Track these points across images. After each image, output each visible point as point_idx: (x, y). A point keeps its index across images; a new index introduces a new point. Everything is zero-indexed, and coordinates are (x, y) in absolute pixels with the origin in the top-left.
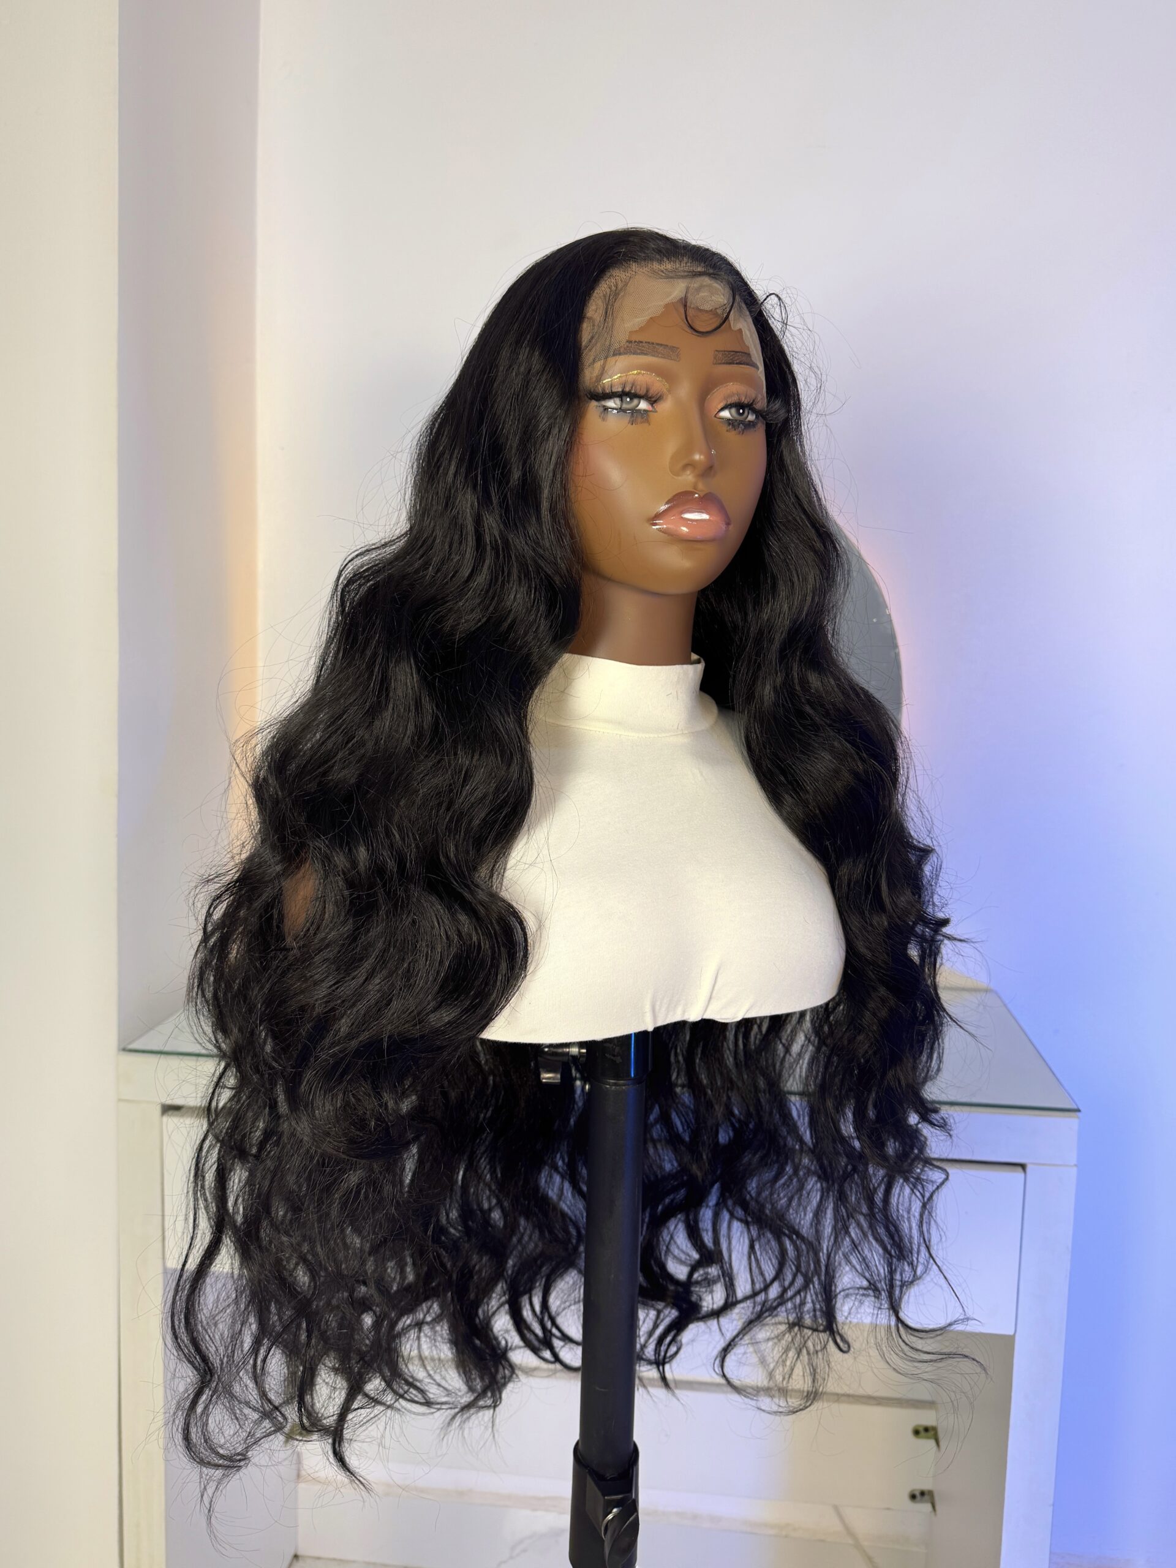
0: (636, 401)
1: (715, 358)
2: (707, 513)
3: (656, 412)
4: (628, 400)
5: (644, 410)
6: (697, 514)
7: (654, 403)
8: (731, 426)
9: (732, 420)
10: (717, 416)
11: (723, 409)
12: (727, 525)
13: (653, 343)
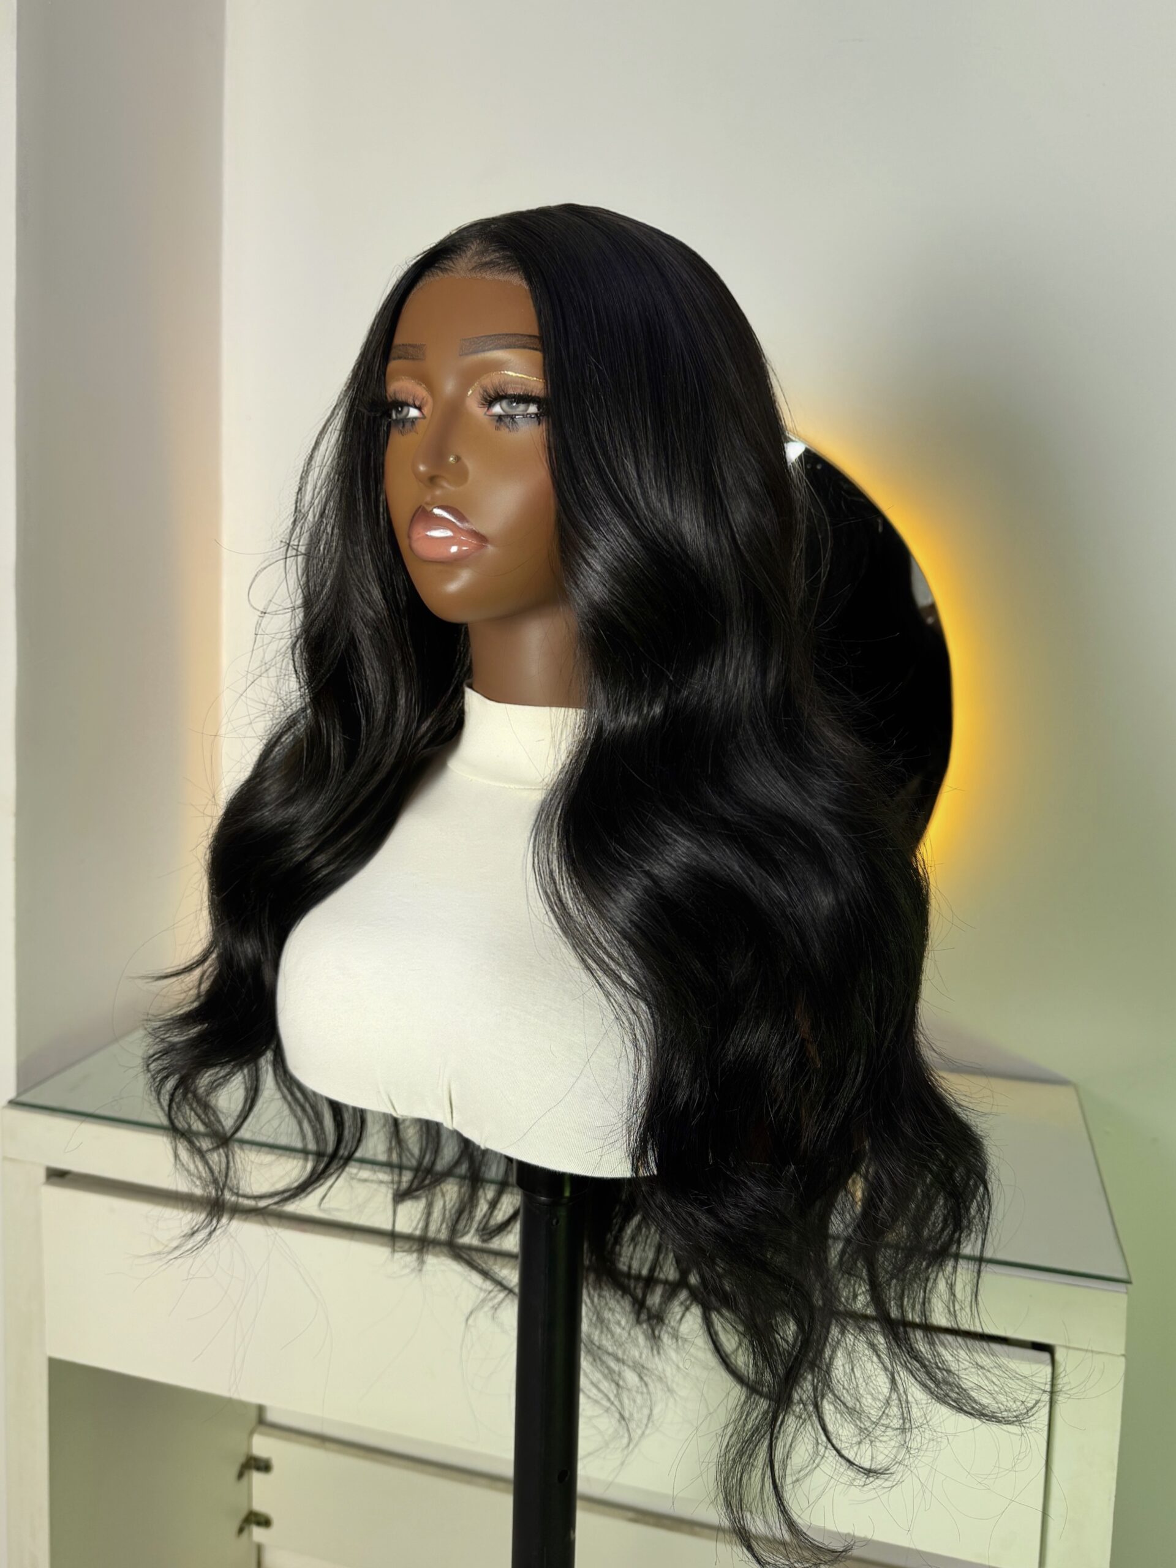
1: (461, 348)
3: (425, 417)
5: (413, 419)
7: (419, 408)
8: (502, 423)
9: (503, 416)
10: (488, 413)
11: (491, 405)
12: (480, 541)
13: (404, 345)
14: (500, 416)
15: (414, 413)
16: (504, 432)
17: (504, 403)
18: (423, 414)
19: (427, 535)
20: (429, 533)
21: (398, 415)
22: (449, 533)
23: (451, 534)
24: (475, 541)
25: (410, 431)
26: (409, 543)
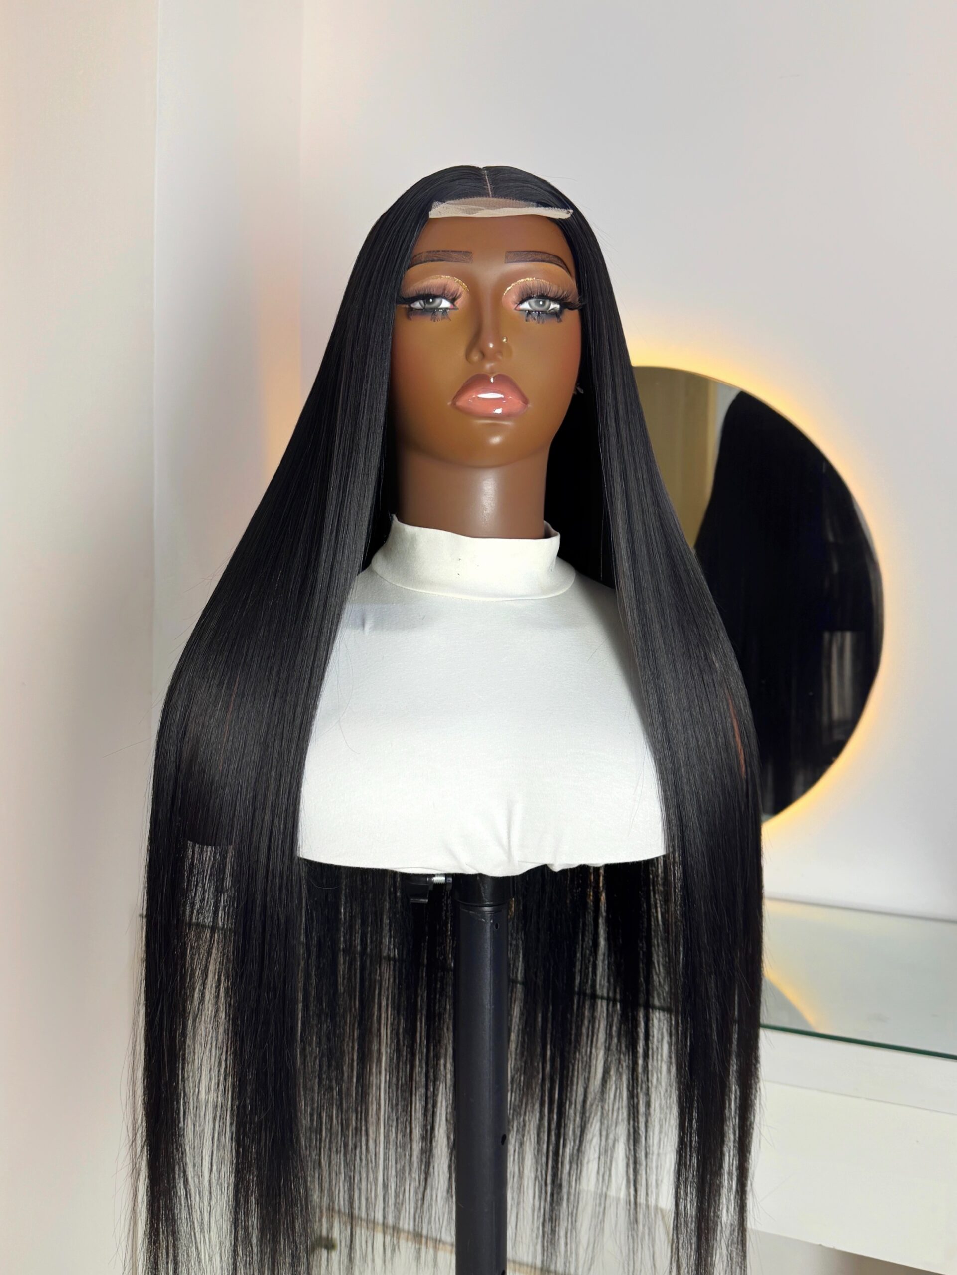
0: (438, 301)
1: (506, 257)
2: (503, 393)
3: (458, 309)
4: (431, 300)
5: (445, 308)
6: (492, 393)
7: (453, 301)
8: (530, 316)
9: (531, 311)
10: (517, 308)
11: (522, 302)
12: (524, 403)
13: (448, 251)
14: (528, 311)
15: (445, 304)
16: (532, 323)
17: (532, 301)
18: (454, 305)
19: (478, 397)
20: (479, 395)
21: (427, 306)
23: (502, 396)
24: (521, 403)
25: (443, 318)
26: (454, 404)
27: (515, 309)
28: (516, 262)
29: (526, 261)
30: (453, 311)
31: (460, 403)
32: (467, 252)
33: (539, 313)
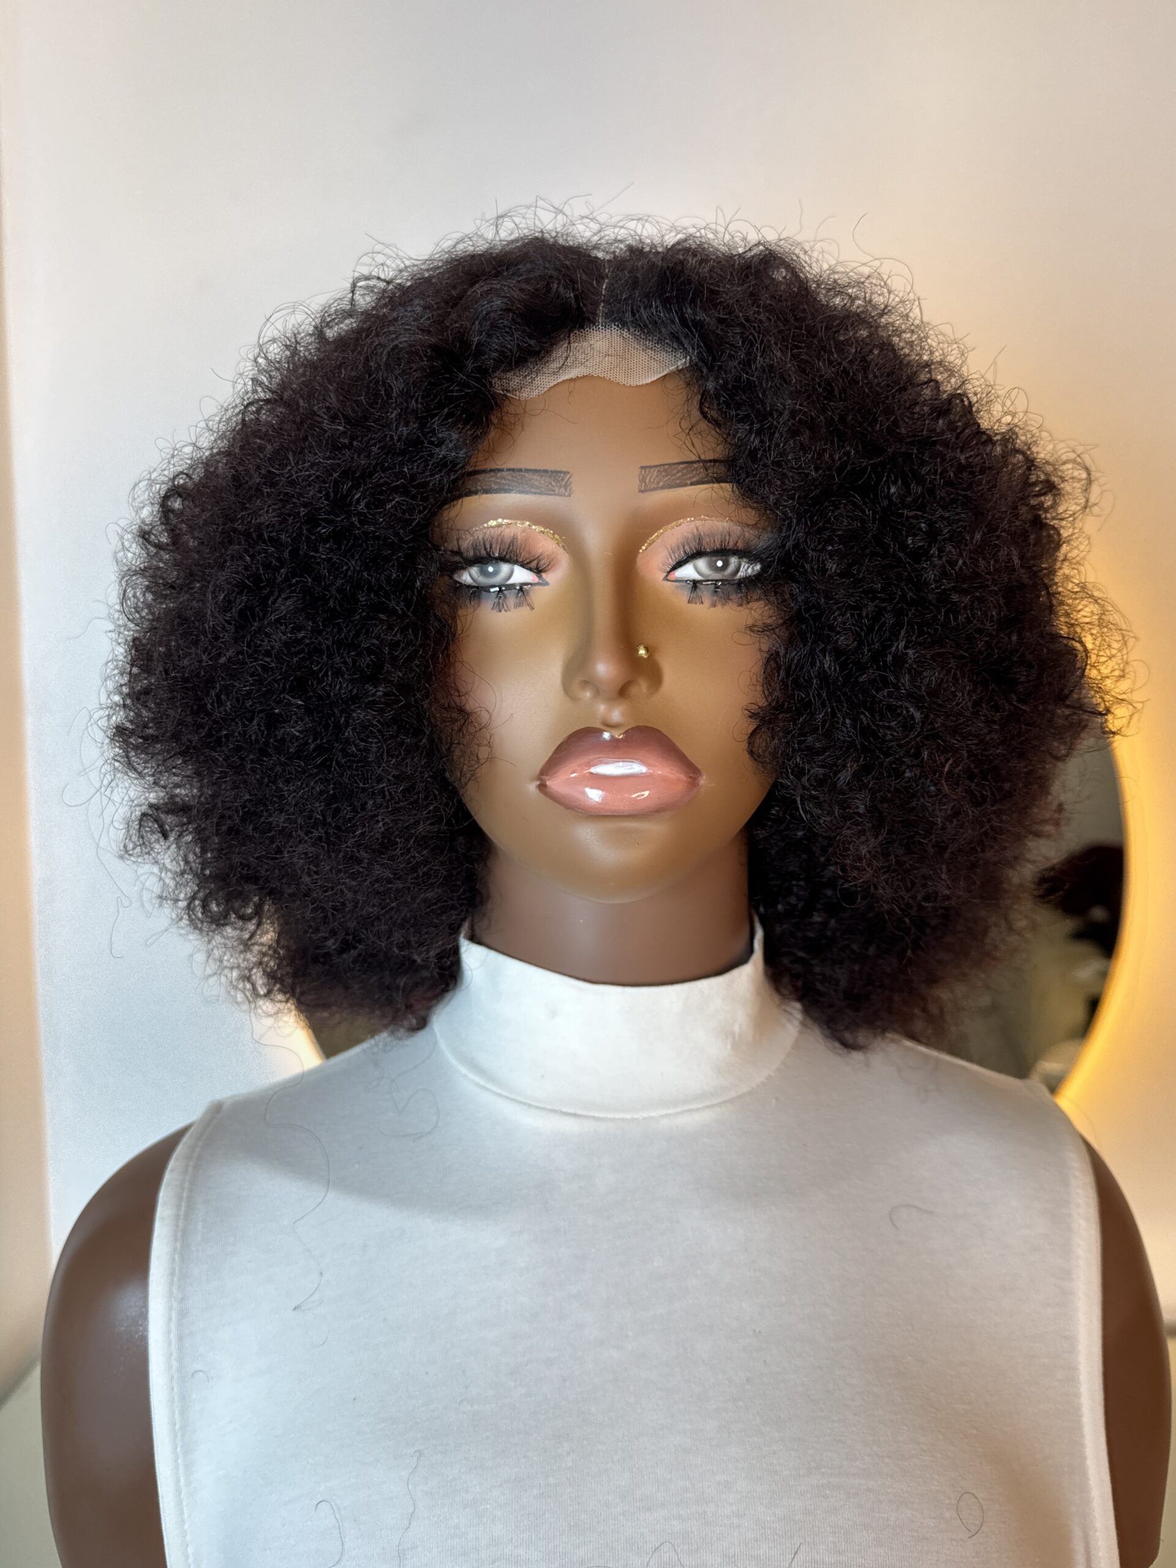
0: (505, 568)
1: (643, 480)
2: (643, 762)
3: (547, 584)
4: (491, 569)
5: (522, 585)
6: (621, 764)
7: (538, 571)
8: (700, 594)
9: (700, 582)
10: (671, 578)
11: (680, 564)
12: (691, 777)
13: (520, 470)
14: (695, 584)
15: (521, 575)
16: (702, 606)
17: (702, 563)
18: (540, 577)
19: (592, 773)
20: (593, 770)
22: (636, 768)
23: (643, 769)
24: (683, 777)
25: (518, 605)
26: (542, 787)
27: (666, 579)
28: (662, 488)
29: (685, 485)
30: (537, 587)
31: (555, 784)
32: (560, 472)
33: (717, 587)
